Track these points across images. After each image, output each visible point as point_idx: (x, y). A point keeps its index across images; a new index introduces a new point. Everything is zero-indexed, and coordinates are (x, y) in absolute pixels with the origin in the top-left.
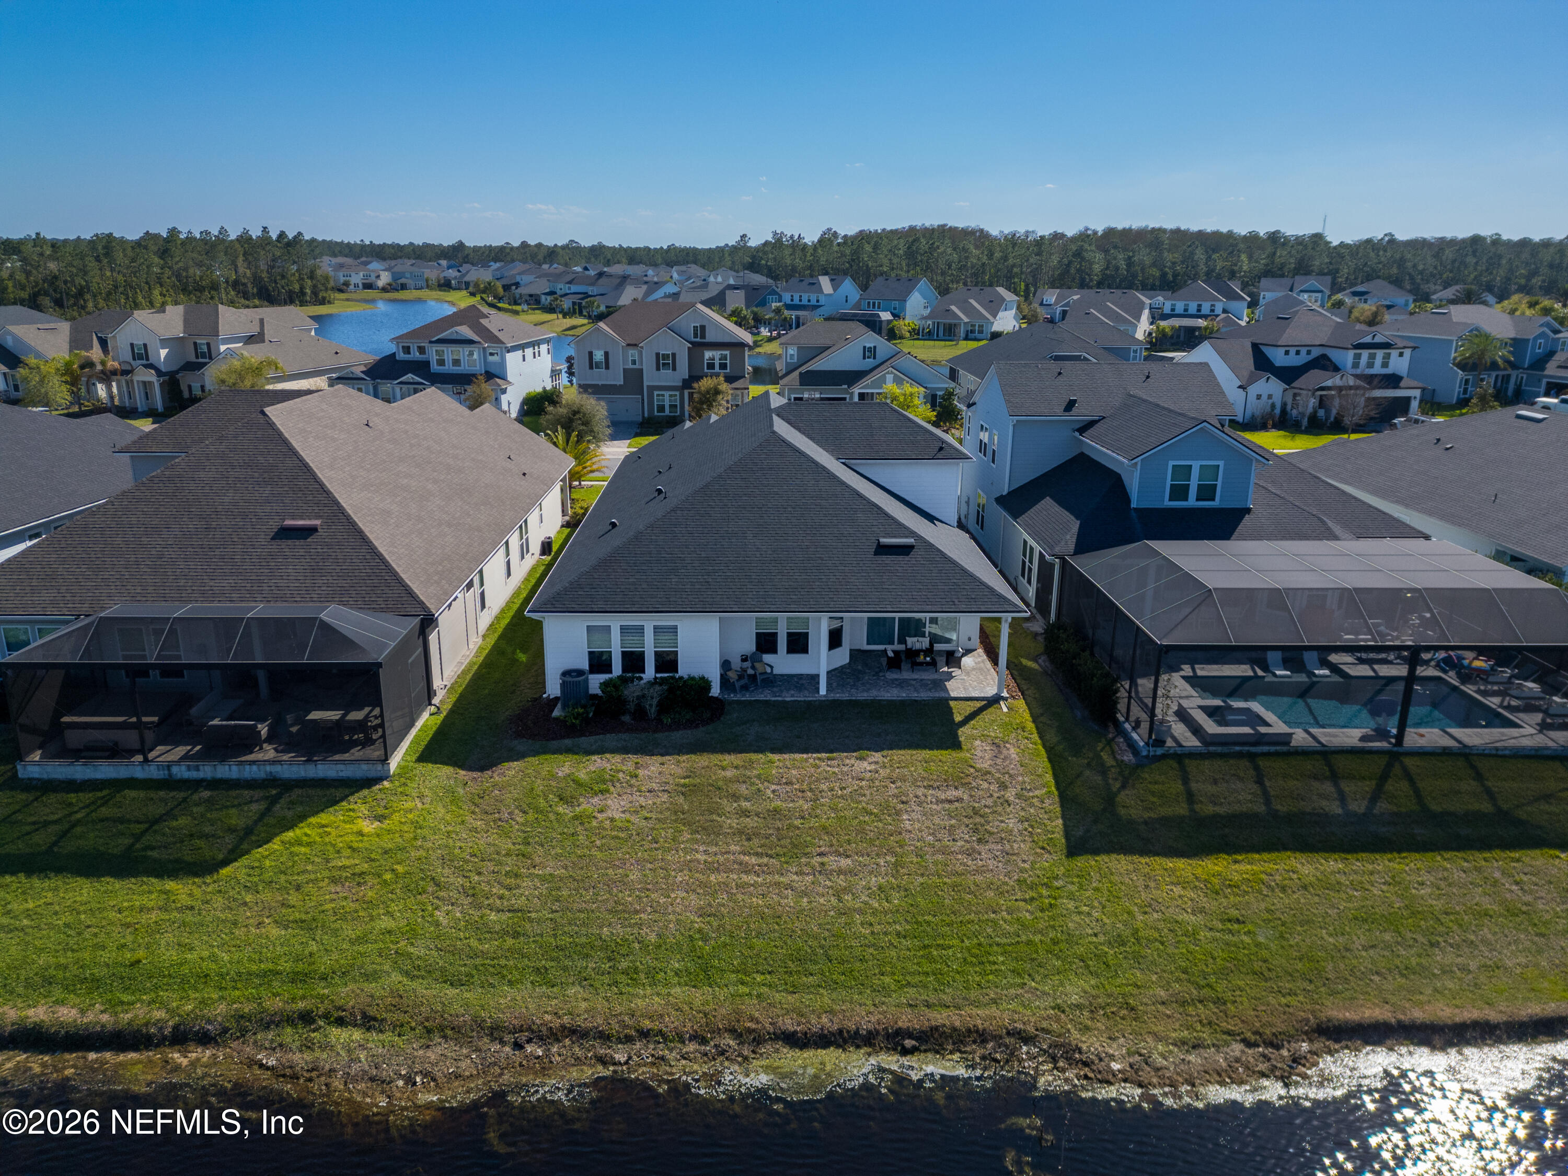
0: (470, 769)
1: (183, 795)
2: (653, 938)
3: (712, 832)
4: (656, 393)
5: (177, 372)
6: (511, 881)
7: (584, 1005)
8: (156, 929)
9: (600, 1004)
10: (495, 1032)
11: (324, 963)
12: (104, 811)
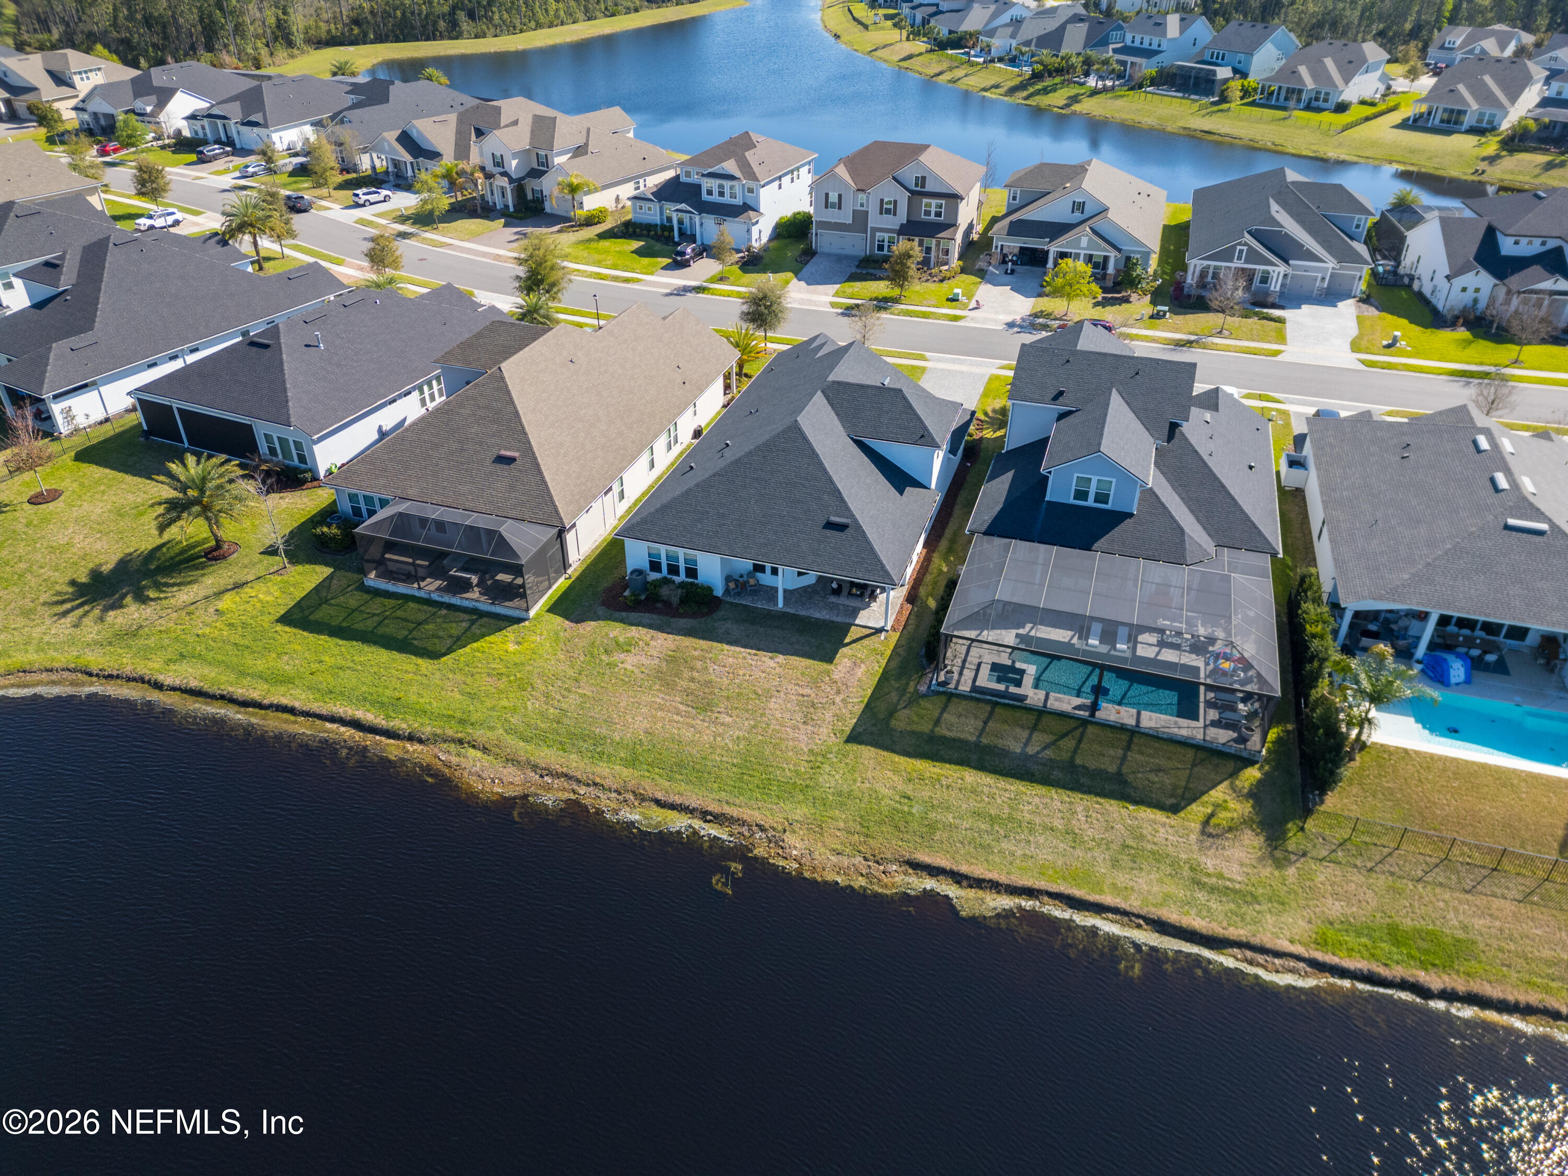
0: (572, 621)
1: (434, 610)
2: (618, 739)
3: (669, 686)
4: (878, 234)
5: (523, 178)
6: (566, 693)
7: (575, 764)
8: (410, 683)
9: (582, 765)
10: (535, 767)
11: (474, 717)
12: (399, 613)
